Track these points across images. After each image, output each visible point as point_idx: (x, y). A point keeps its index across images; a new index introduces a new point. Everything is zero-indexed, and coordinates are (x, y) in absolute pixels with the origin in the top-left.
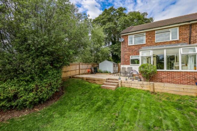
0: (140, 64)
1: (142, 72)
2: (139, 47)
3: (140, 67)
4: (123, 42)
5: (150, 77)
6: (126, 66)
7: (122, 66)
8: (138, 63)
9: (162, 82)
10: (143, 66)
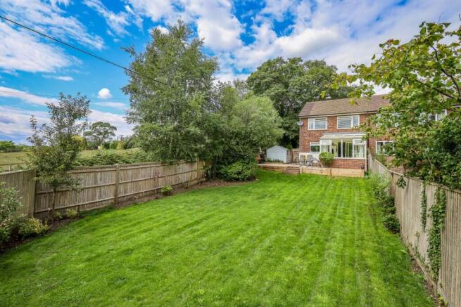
0: (320, 152)
1: (321, 159)
2: (321, 133)
3: (320, 155)
4: (302, 126)
5: (328, 163)
6: (306, 154)
7: (301, 154)
8: (319, 150)
9: (338, 168)
10: (322, 154)
